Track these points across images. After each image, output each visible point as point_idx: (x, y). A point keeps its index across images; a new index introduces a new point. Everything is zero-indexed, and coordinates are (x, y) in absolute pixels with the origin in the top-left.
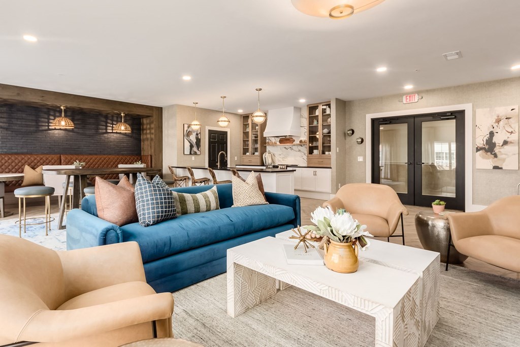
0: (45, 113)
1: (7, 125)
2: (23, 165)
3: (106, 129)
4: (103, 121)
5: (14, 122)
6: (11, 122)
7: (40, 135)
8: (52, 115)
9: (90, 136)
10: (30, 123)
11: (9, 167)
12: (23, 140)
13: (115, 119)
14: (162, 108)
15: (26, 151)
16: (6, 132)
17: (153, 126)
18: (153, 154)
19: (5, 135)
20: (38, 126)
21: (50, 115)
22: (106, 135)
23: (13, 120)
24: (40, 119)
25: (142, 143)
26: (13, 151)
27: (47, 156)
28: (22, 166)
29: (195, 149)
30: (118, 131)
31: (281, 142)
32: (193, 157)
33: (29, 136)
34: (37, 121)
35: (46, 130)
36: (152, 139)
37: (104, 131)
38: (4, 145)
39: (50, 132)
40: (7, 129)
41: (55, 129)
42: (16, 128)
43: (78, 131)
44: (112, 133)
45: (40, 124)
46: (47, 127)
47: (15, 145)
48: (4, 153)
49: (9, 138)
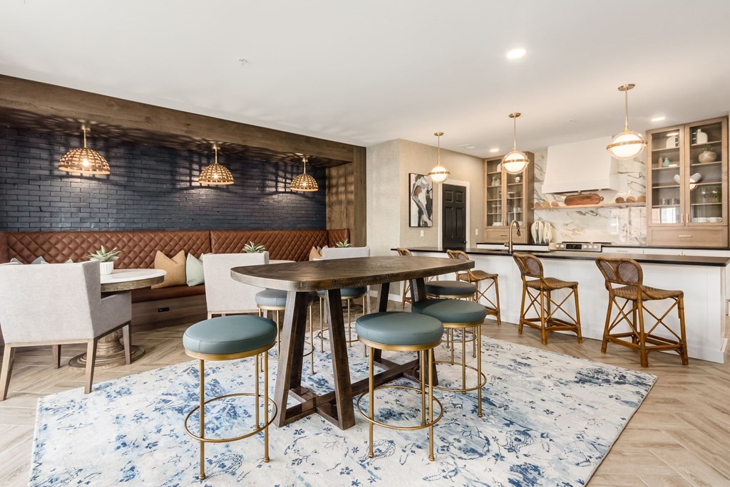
0: (186, 159)
1: (126, 179)
2: (153, 250)
3: (276, 187)
4: (272, 173)
5: (136, 175)
6: (132, 174)
7: (177, 197)
8: (196, 163)
9: (253, 198)
10: (163, 177)
11: (130, 255)
12: (151, 207)
13: (289, 169)
14: (365, 148)
15: (155, 225)
16: (123, 192)
17: (351, 179)
18: (352, 227)
19: (123, 197)
20: (174, 182)
21: (192, 162)
22: (275, 196)
23: (135, 170)
24: (178, 170)
25: (328, 209)
26: (135, 226)
27: (190, 234)
28: (151, 252)
29: (425, 217)
30: (294, 190)
31: (568, 202)
32: (422, 232)
33: (160, 199)
34: (173, 173)
35: (186, 189)
36: (349, 202)
37: (274, 190)
38: (121, 216)
39: (193, 191)
40: (125, 187)
41: (201, 187)
42: (139, 184)
43: (235, 190)
44: (285, 192)
45: (178, 178)
46: (188, 184)
47: (140, 216)
48: (121, 230)
49: (130, 202)
